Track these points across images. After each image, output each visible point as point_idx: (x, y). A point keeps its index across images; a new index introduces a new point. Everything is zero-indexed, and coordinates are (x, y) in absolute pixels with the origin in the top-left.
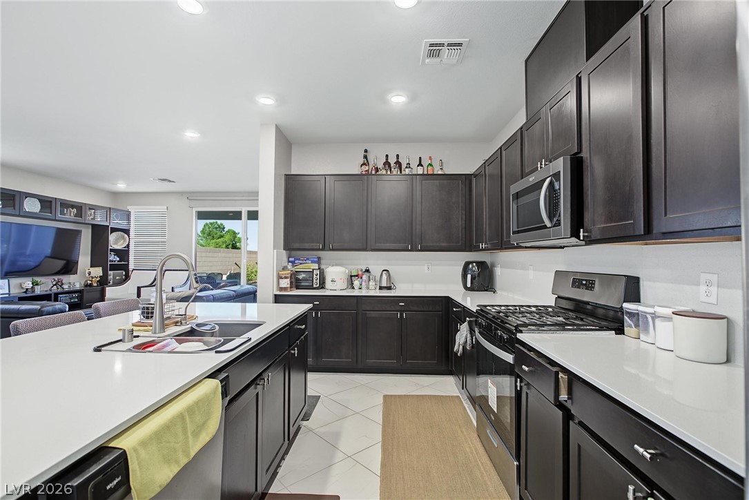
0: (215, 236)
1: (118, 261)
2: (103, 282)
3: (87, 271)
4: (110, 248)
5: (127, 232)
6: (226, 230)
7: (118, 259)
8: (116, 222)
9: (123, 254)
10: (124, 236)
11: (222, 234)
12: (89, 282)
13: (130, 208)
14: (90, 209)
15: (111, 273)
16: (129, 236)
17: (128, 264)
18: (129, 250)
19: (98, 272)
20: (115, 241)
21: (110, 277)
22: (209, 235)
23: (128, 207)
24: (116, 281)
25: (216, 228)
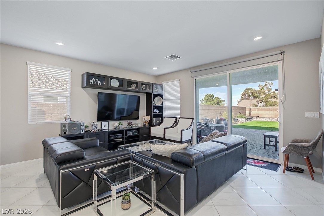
0: (210, 100)
1: (158, 112)
2: (151, 124)
3: (144, 118)
4: (153, 105)
5: (161, 96)
6: (215, 97)
7: (158, 111)
8: (156, 91)
9: (161, 108)
10: (161, 99)
11: (213, 99)
12: (145, 124)
13: (163, 83)
14: (142, 84)
15: (154, 119)
16: (163, 99)
17: (163, 114)
18: (163, 106)
19: (148, 118)
20: (157, 102)
21: (154, 121)
22: (207, 100)
23: (162, 83)
24: (157, 123)
25: (210, 97)
